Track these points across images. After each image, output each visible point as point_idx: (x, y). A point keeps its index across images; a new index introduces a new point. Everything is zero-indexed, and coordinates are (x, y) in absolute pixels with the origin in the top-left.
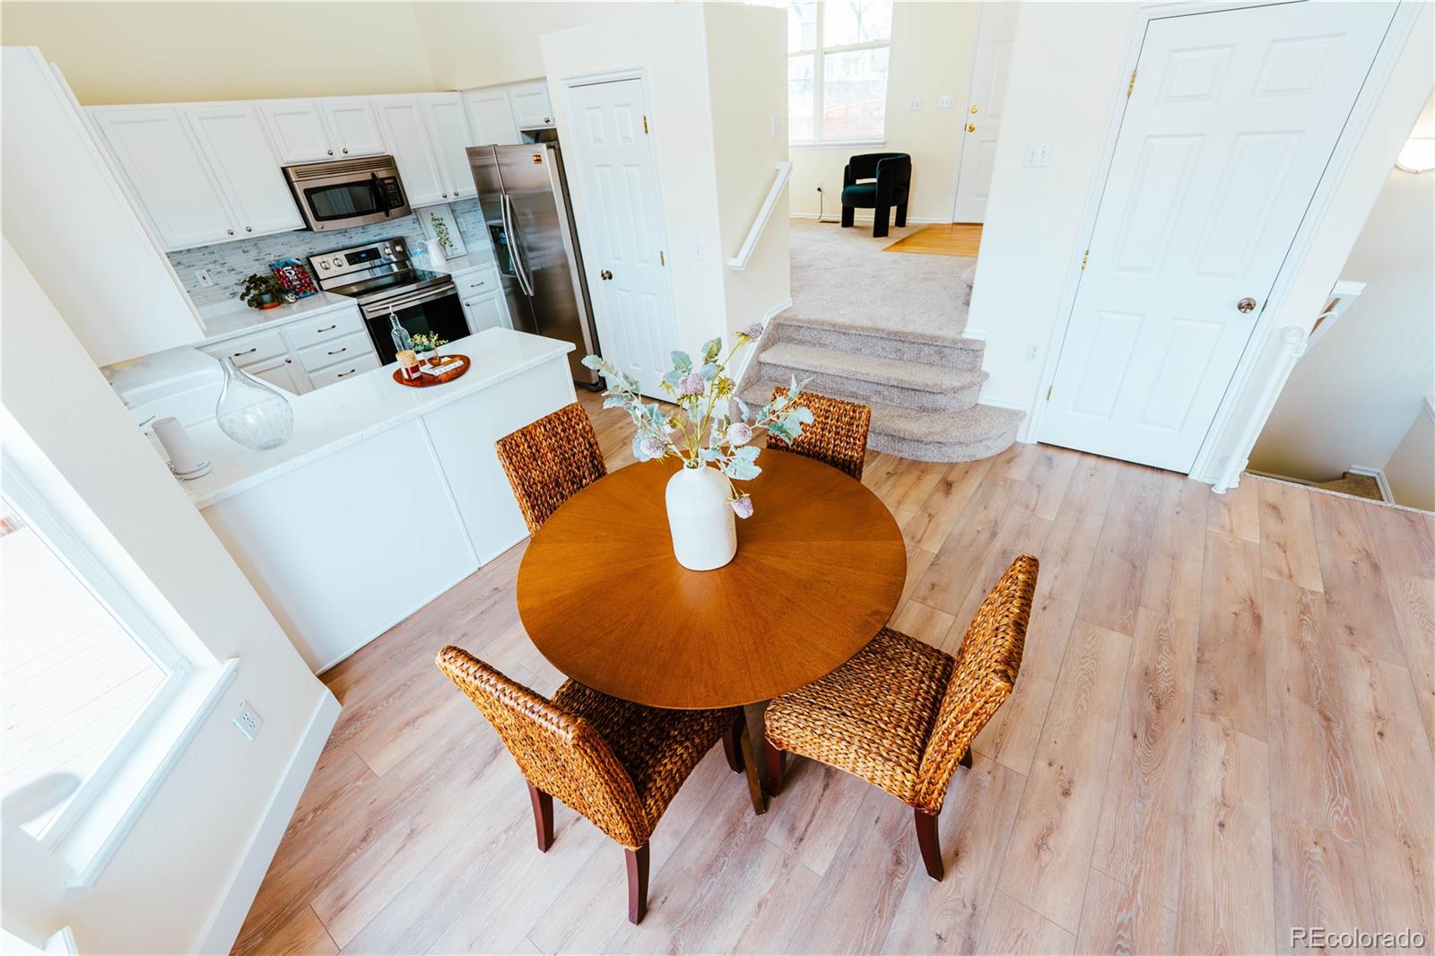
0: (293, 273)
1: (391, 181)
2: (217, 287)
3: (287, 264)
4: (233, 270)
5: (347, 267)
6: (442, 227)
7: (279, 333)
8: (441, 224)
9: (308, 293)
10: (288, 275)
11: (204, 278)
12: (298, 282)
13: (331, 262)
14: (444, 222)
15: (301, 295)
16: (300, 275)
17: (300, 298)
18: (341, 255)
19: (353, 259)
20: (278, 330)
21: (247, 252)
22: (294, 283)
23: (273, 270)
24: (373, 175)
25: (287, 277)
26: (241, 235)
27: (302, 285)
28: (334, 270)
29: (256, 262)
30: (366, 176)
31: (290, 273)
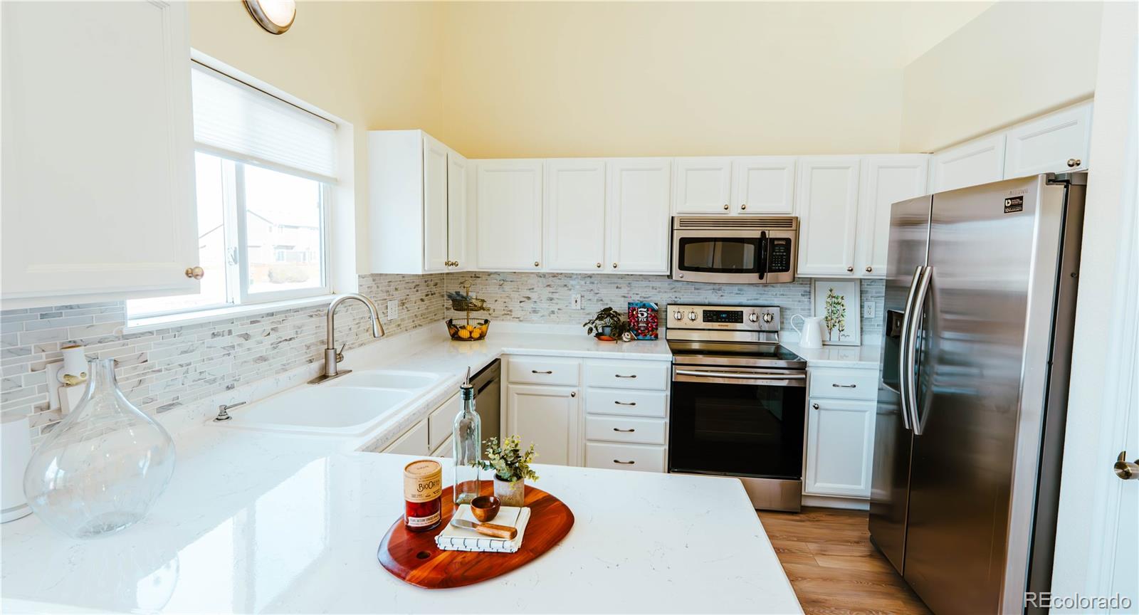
0: (645, 314)
1: (784, 243)
2: (582, 311)
3: (644, 306)
4: (602, 300)
5: (700, 323)
6: (839, 307)
7: (579, 364)
8: (838, 303)
9: (648, 337)
10: (640, 315)
11: (576, 301)
12: (645, 325)
13: (686, 314)
14: (843, 302)
15: (640, 337)
16: (650, 319)
17: (638, 339)
18: (699, 311)
19: (709, 317)
20: (580, 361)
21: (620, 288)
22: (640, 325)
23: (629, 308)
24: (763, 233)
25: (638, 317)
26: (608, 270)
27: (647, 328)
28: (686, 323)
29: (623, 298)
30: (756, 234)
31: (642, 315)
